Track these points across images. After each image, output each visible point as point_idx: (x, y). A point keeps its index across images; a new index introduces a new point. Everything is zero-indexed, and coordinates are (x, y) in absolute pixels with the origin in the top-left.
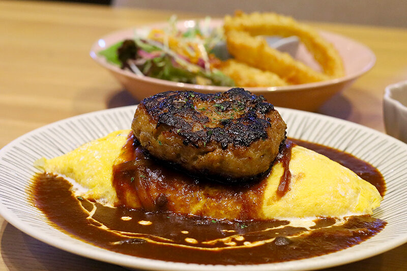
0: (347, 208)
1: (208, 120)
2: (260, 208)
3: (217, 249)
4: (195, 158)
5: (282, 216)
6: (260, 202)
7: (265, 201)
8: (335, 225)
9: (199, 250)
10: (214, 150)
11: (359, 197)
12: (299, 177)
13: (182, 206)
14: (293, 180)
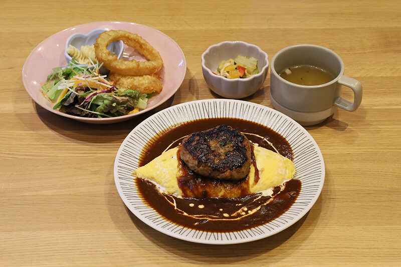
0: (284, 179)
1: (220, 155)
2: (249, 190)
3: (239, 218)
4: (219, 175)
5: (258, 191)
6: (248, 187)
7: (250, 186)
8: (281, 190)
9: (232, 221)
10: (227, 171)
11: (287, 171)
12: (262, 171)
13: (214, 194)
14: (260, 173)
